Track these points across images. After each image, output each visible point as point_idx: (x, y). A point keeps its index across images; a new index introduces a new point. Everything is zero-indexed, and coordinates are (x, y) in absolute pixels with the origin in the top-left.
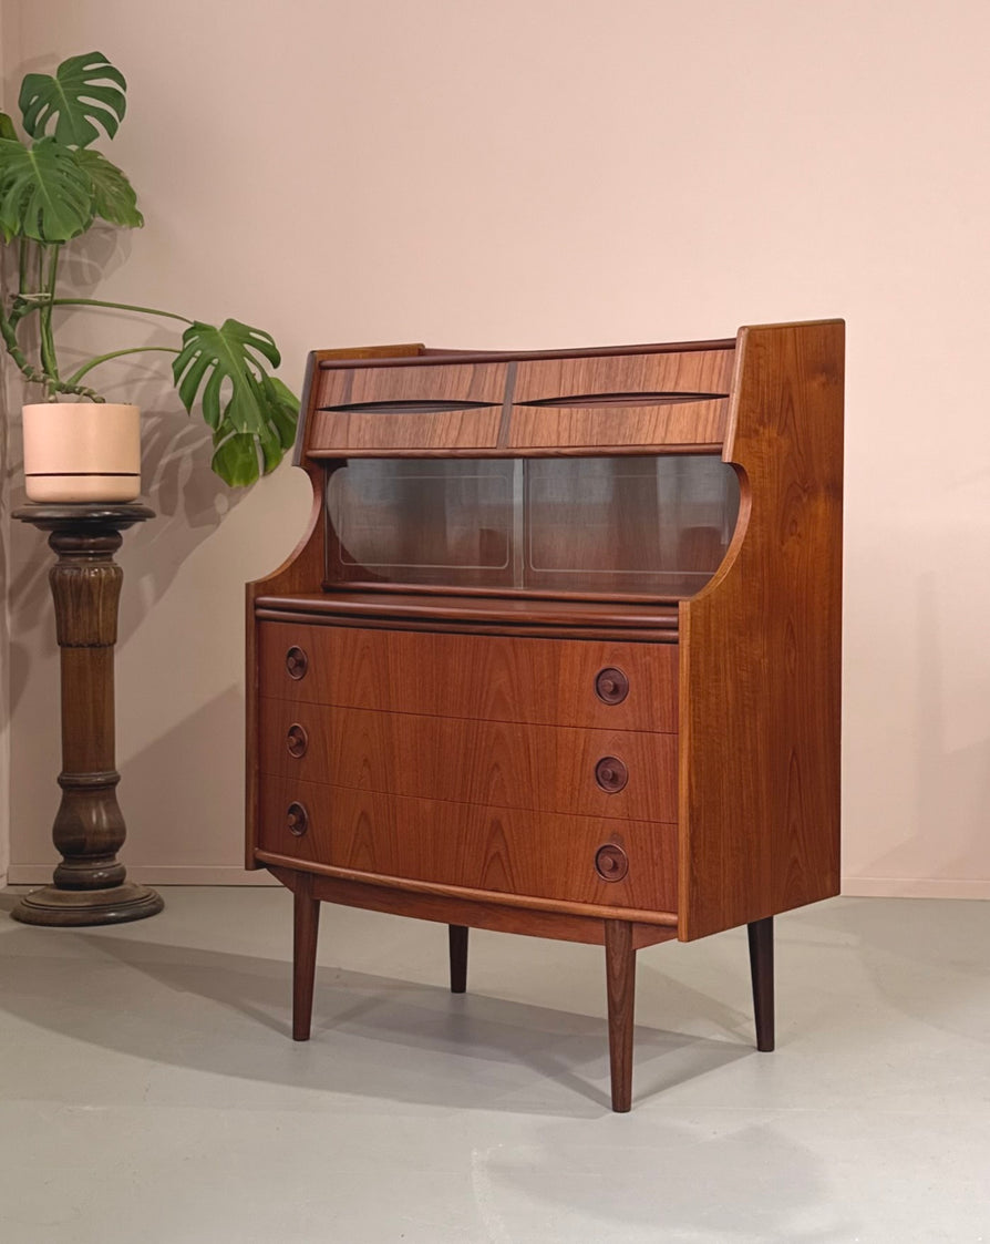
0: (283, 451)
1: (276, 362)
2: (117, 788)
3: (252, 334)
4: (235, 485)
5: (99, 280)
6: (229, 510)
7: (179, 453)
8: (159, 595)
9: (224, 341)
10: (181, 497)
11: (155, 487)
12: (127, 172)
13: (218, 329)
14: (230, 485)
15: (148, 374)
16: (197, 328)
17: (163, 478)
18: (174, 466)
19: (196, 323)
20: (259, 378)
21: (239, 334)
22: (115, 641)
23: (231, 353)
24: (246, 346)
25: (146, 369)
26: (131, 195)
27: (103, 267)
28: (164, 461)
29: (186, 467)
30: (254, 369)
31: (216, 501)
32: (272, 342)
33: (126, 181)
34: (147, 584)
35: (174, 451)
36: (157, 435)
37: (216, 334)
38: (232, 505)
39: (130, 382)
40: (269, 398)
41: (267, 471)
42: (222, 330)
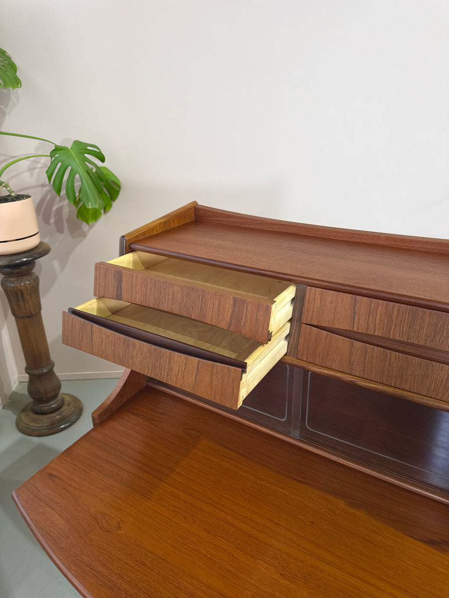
0: (112, 202)
1: (103, 160)
2: (55, 369)
3: (88, 148)
4: (90, 223)
5: (5, 115)
6: (90, 230)
7: (61, 204)
8: (62, 268)
9: (73, 154)
10: (66, 225)
11: (52, 221)
12: (10, 52)
13: (69, 148)
14: (88, 224)
15: (40, 165)
16: (57, 149)
17: (55, 216)
18: (59, 210)
19: (56, 146)
20: (94, 170)
21: (82, 148)
22: (40, 311)
23: (78, 161)
24: (85, 155)
25: (38, 162)
26: (13, 67)
27: (6, 108)
28: (55, 208)
29: (66, 210)
30: (90, 166)
31: (83, 226)
32: (100, 150)
33: (9, 58)
34: (56, 264)
35: (59, 202)
36: (49, 196)
37: (70, 151)
38: (91, 227)
39: (31, 169)
40: (101, 180)
41: (105, 212)
42: (71, 148)
